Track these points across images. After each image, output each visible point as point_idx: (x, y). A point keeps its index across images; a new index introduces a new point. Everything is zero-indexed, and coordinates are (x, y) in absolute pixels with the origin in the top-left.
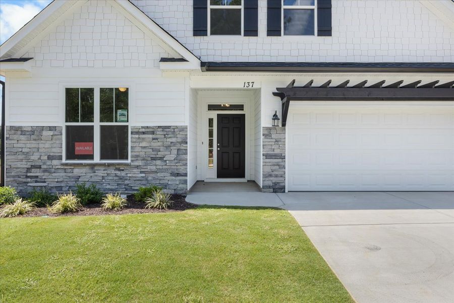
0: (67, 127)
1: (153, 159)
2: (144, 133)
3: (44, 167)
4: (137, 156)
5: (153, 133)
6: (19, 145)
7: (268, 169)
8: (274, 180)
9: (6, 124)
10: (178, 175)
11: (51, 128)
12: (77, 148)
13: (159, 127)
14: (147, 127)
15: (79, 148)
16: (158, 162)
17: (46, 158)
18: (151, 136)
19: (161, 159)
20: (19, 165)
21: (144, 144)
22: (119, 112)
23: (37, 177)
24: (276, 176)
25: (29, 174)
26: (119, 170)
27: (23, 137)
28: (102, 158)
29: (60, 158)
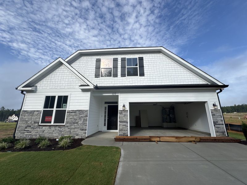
0: (44, 110)
1: (74, 123)
2: (72, 113)
3: (32, 126)
4: (68, 122)
5: (75, 113)
6: (25, 118)
7: (121, 127)
8: (123, 132)
9: (22, 110)
10: (83, 130)
11: (37, 111)
12: (46, 119)
13: (78, 110)
14: (73, 110)
15: (47, 119)
16: (76, 124)
17: (33, 123)
18: (74, 114)
19: (77, 123)
20: (23, 125)
21: (71, 117)
22: (64, 104)
23: (28, 130)
24: (124, 130)
25: (26, 129)
26: (60, 128)
27: (27, 114)
28: (55, 122)
29: (39, 123)
